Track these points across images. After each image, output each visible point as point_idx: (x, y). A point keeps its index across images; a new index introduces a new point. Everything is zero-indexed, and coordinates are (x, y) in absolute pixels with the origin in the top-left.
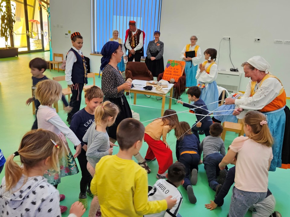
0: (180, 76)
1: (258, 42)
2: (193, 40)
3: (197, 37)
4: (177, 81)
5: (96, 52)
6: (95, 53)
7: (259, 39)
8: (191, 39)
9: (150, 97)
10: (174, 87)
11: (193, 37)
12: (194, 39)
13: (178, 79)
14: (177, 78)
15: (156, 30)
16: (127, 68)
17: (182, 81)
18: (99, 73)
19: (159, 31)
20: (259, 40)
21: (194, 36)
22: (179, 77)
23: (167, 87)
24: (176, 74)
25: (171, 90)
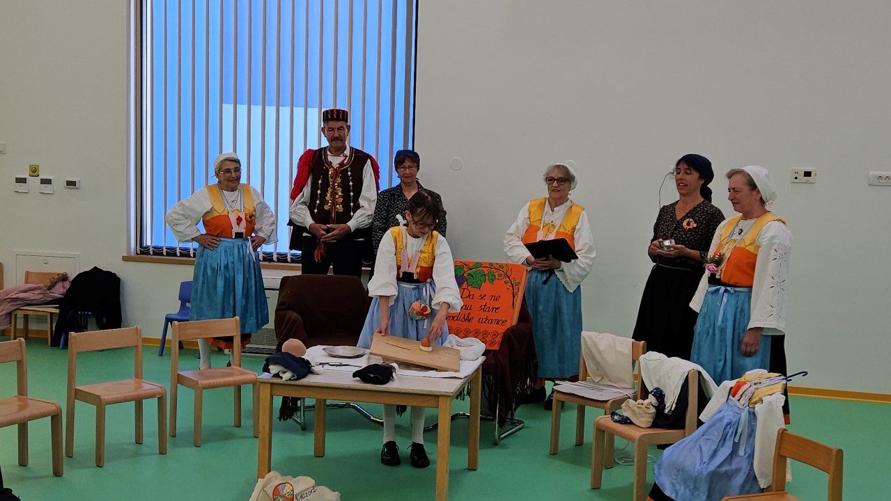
1: (807, 182)
2: (555, 184)
3: (572, 170)
7: (808, 169)
8: (550, 180)
11: (557, 170)
12: (560, 180)
20: (808, 174)
21: (558, 167)
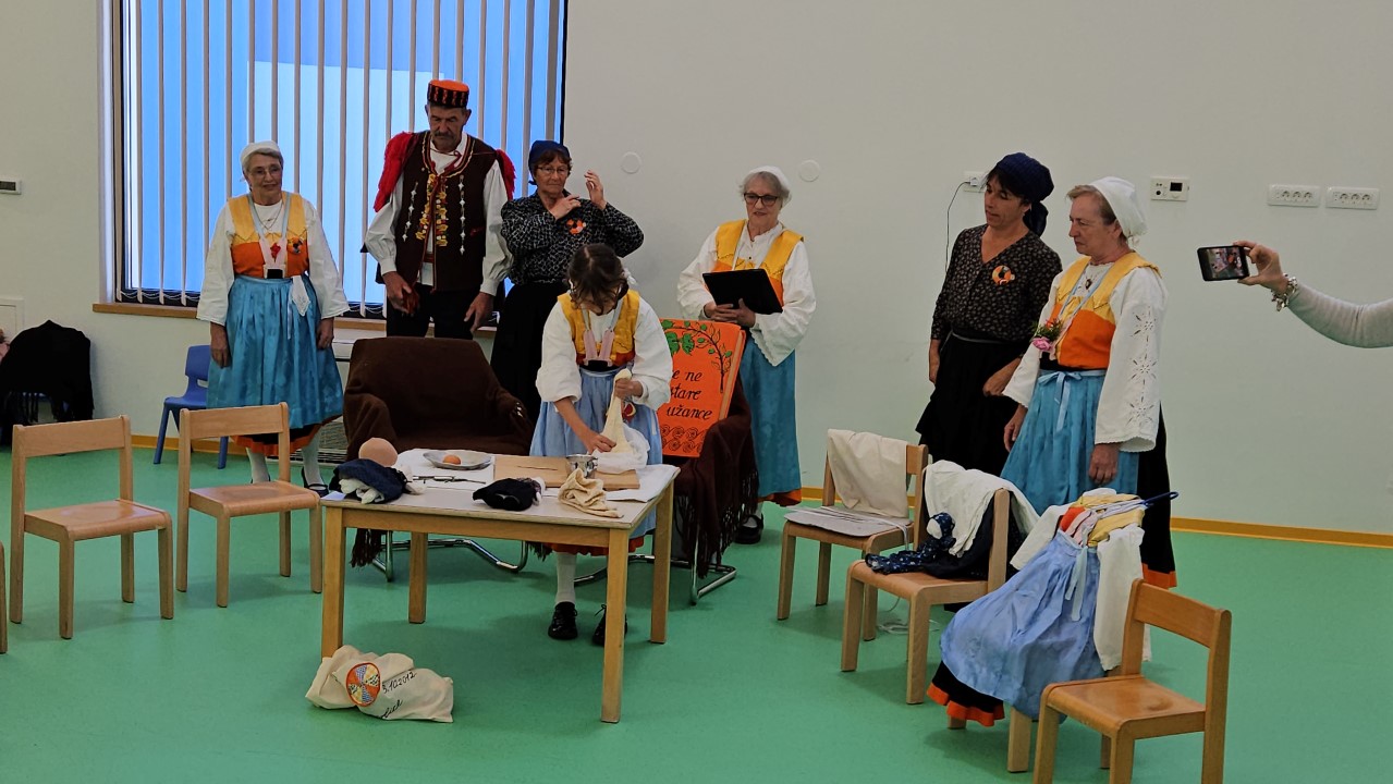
0: (713, 420)
4: (695, 454)
5: (134, 291)
6: (125, 299)
8: (750, 196)
9: (523, 564)
10: (678, 483)
11: (761, 182)
12: (765, 198)
13: (699, 440)
14: (695, 433)
15: (544, 139)
16: (353, 382)
17: (727, 450)
18: (156, 434)
19: (557, 140)
21: (762, 177)
22: (704, 425)
23: (636, 487)
24: (689, 404)
25: (658, 504)
